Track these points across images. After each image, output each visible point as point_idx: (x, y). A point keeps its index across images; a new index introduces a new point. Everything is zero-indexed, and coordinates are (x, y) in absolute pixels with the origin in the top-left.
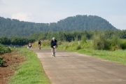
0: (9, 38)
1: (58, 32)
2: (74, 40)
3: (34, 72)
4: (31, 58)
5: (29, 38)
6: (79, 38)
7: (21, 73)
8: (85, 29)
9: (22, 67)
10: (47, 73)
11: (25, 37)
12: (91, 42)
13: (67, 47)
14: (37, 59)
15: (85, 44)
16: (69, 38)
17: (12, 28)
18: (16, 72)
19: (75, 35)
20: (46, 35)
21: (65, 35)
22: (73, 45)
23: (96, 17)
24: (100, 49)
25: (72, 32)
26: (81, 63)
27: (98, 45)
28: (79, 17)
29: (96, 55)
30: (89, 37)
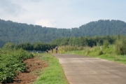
0: (32, 43)
1: (80, 38)
2: (96, 45)
3: (55, 78)
4: (53, 63)
5: (51, 43)
6: (102, 43)
7: (43, 79)
8: (107, 34)
9: (44, 73)
10: (68, 78)
11: (47, 43)
12: (113, 47)
13: (89, 52)
14: (58, 64)
15: (107, 49)
16: (91, 43)
17: (35, 34)
18: (38, 78)
19: (97, 40)
20: (68, 40)
21: (87, 41)
22: (96, 51)
23: (118, 21)
24: (123, 54)
25: (94, 38)
26: (103, 69)
27: (121, 49)
28: (101, 22)
29: (118, 60)
30: (111, 41)
